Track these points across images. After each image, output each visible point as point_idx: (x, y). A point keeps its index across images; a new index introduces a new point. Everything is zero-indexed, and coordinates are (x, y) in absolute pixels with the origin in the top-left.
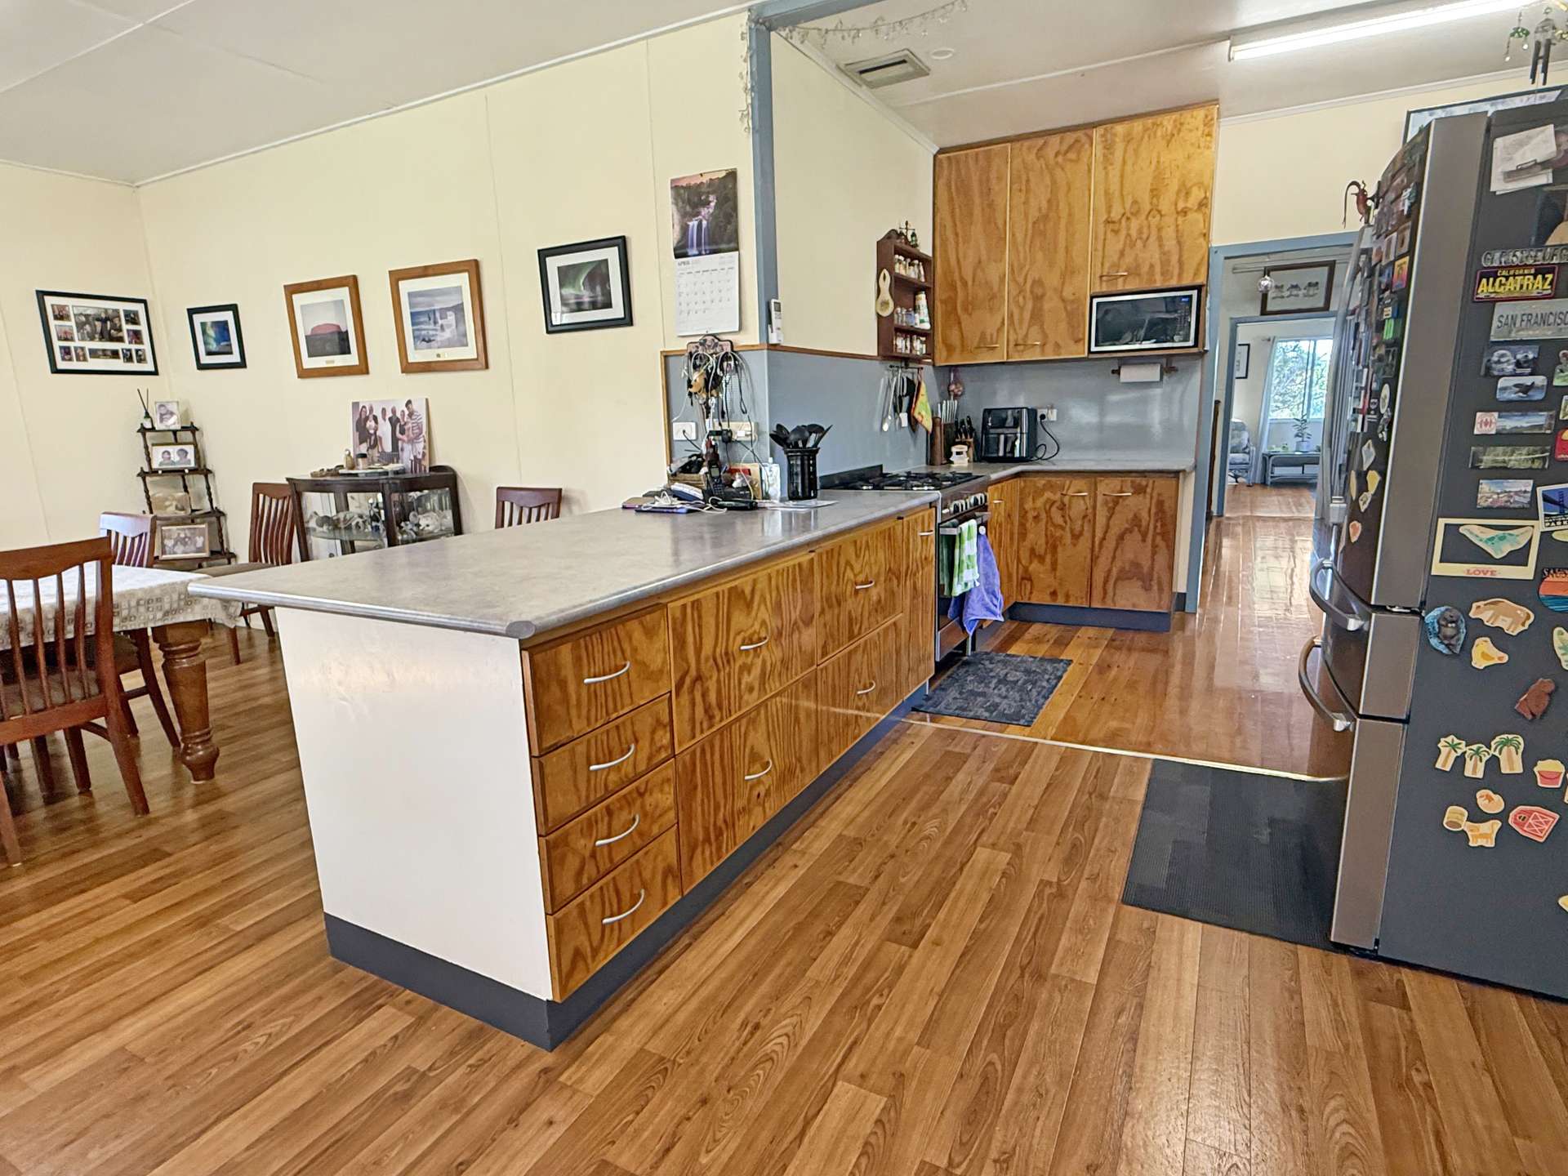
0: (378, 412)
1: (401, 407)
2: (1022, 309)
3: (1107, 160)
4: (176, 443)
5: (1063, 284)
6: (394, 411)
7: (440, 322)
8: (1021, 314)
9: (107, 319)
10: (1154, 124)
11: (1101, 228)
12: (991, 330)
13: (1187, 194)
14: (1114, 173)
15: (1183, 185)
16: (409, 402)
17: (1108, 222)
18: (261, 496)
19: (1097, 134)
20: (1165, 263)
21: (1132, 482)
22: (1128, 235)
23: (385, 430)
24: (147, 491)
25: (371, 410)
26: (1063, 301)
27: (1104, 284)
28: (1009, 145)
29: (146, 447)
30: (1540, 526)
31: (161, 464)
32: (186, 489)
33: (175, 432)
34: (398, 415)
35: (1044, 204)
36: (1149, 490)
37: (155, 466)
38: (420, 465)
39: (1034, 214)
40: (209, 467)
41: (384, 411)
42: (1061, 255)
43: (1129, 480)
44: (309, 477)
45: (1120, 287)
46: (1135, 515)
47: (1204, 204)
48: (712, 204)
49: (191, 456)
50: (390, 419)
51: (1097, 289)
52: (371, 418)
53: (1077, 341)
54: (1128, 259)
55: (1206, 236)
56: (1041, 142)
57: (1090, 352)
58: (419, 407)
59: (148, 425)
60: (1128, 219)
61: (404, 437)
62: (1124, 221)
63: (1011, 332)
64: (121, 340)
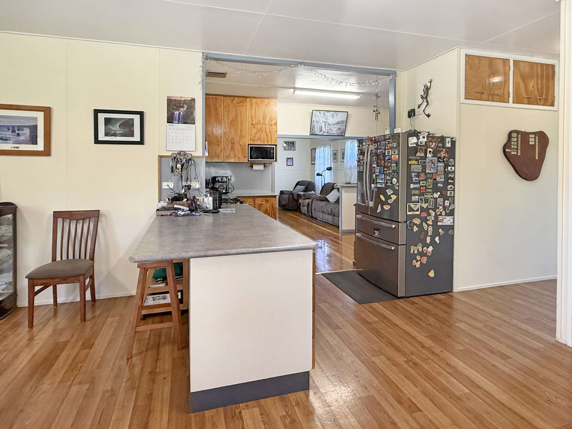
2: (228, 146)
3: (251, 108)
5: (240, 140)
7: (17, 132)
8: (228, 148)
10: (263, 101)
11: (250, 125)
12: (218, 152)
13: (272, 121)
14: (253, 111)
15: (271, 118)
17: (252, 124)
19: (248, 100)
20: (267, 138)
21: (265, 199)
22: (257, 129)
26: (240, 145)
27: (252, 141)
28: (222, 97)
30: (420, 204)
35: (234, 117)
36: (269, 202)
39: (231, 118)
42: (239, 131)
43: (264, 198)
45: (256, 143)
46: (266, 209)
47: (276, 124)
48: (185, 108)
51: (250, 143)
53: (245, 157)
54: (258, 136)
55: (277, 132)
56: (232, 98)
57: (248, 161)
60: (257, 124)
62: (256, 125)
63: (225, 153)
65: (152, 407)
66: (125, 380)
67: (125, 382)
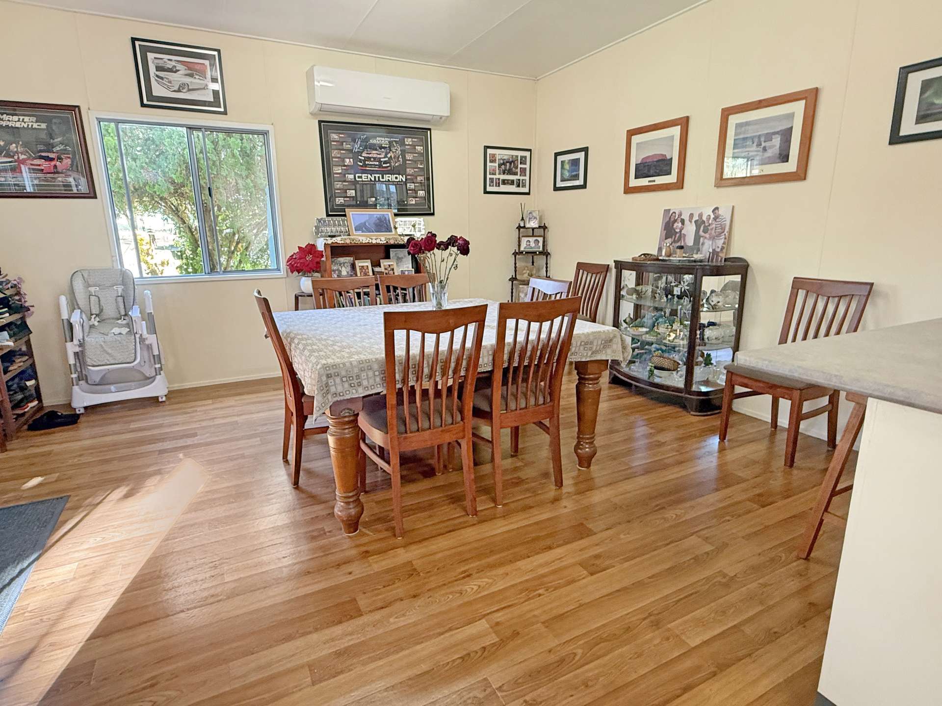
0: (686, 217)
1: (708, 212)
4: (533, 236)
6: (701, 215)
7: (763, 144)
9: (512, 161)
16: (717, 208)
18: (581, 271)
23: (690, 230)
24: (515, 264)
25: (680, 215)
29: (519, 238)
31: (525, 248)
32: (533, 263)
33: (533, 229)
34: (704, 218)
37: (522, 249)
38: (718, 256)
40: (549, 251)
41: (691, 215)
44: (631, 261)
49: (541, 244)
50: (696, 222)
52: (679, 220)
58: (724, 213)
59: (522, 225)
61: (707, 235)
64: (516, 174)
65: (759, 652)
66: (761, 581)
67: (759, 584)
